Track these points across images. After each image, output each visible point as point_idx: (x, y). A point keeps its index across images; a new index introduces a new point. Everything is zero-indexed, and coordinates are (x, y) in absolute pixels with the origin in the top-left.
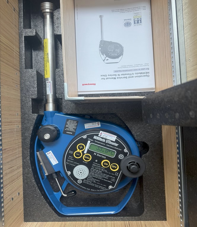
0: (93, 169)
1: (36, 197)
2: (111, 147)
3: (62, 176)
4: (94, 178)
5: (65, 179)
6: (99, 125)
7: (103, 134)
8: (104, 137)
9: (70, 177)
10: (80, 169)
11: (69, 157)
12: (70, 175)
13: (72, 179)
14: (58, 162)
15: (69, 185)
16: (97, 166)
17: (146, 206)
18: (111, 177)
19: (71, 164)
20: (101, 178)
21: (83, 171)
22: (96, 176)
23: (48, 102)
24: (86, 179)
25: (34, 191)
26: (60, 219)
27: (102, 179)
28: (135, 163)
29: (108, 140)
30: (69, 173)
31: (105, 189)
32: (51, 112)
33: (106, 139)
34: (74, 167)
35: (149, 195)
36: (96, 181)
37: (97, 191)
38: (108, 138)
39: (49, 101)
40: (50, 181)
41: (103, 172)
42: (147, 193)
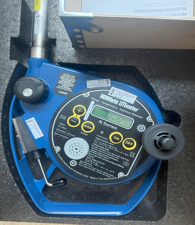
0: (95, 144)
1: (6, 184)
2: (127, 112)
3: (48, 157)
4: (95, 158)
5: (52, 162)
6: (108, 83)
7: (115, 92)
8: (117, 96)
9: (59, 156)
10: (76, 144)
11: (60, 125)
12: (58, 153)
13: (61, 159)
14: (43, 135)
15: (57, 170)
16: (102, 140)
17: (170, 206)
18: (123, 158)
19: (62, 136)
20: (107, 160)
21: (79, 147)
22: (100, 156)
23: (35, 45)
24: (83, 159)
25: (4, 176)
26: (39, 219)
27: (109, 161)
28: (169, 135)
29: (122, 101)
30: (58, 149)
31: (112, 177)
32: (38, 60)
33: (119, 100)
34: (67, 140)
35: (175, 191)
36: (99, 164)
37: (99, 180)
38: (122, 99)
39: (37, 44)
40: (30, 164)
41: (112, 151)
42: (173, 187)
